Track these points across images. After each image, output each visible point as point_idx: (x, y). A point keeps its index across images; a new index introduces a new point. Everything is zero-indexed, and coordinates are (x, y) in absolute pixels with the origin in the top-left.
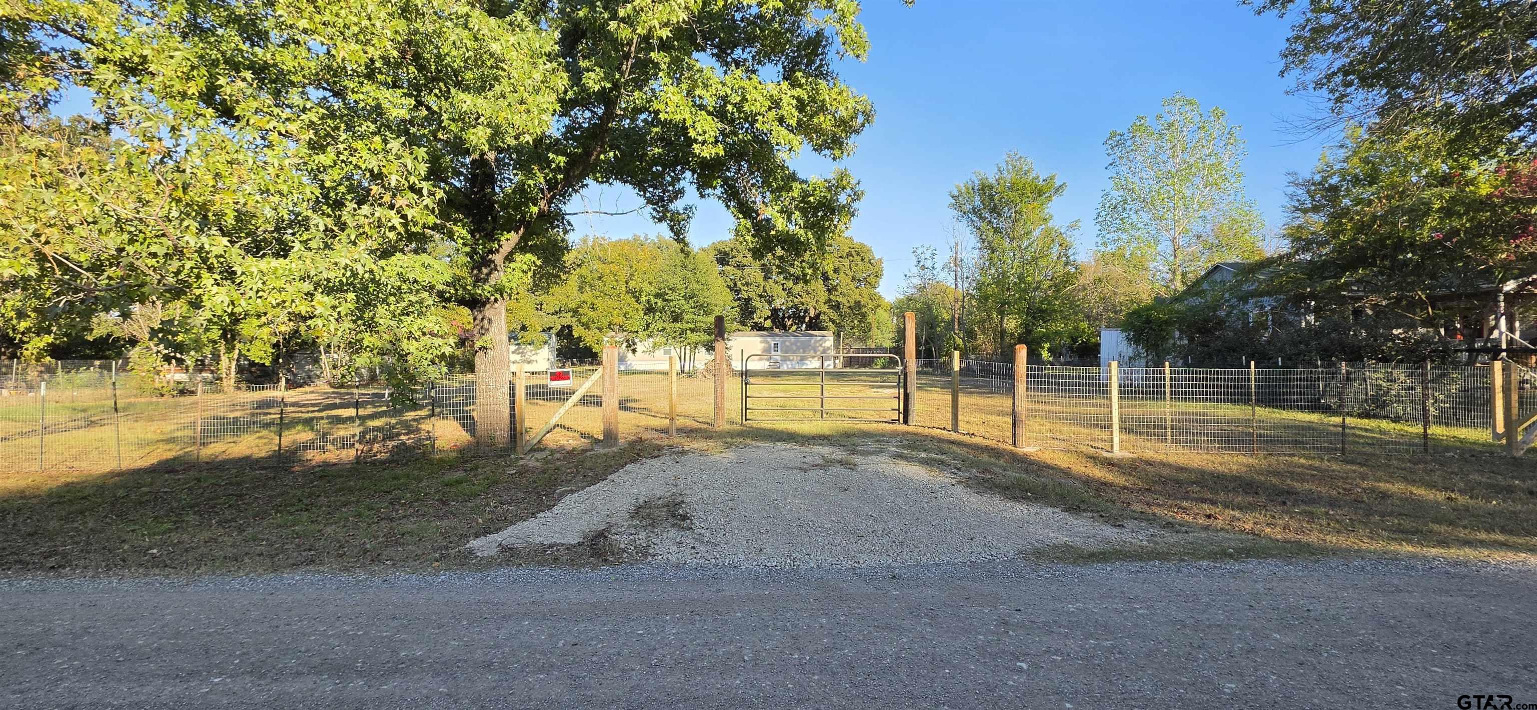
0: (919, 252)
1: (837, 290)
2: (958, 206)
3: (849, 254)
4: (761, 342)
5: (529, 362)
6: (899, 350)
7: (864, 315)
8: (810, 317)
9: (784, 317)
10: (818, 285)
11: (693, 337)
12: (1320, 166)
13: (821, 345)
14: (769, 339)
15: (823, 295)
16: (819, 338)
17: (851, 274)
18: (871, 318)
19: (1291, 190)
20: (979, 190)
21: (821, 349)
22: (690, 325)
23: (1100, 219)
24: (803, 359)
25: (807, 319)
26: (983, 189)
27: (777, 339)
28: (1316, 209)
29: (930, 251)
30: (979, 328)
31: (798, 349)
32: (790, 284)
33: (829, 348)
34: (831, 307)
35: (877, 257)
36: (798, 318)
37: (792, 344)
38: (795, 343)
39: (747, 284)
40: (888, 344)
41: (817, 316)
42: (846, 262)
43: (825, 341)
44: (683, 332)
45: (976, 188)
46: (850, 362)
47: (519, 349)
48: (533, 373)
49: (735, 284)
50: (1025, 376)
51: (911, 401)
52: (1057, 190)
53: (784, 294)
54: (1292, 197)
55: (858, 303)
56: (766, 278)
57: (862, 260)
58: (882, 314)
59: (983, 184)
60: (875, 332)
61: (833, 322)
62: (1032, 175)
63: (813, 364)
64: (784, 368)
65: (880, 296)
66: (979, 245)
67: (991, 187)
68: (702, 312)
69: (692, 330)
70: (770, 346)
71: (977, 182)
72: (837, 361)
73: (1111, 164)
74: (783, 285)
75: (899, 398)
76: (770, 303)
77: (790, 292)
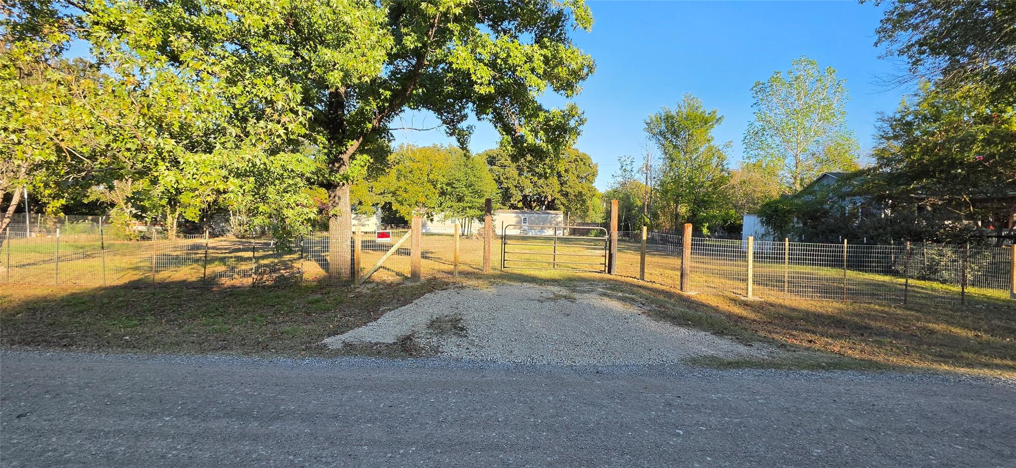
0: (622, 160)
1: (566, 184)
2: (650, 130)
3: (576, 160)
4: (515, 217)
5: (363, 226)
6: (607, 225)
7: (584, 201)
8: (548, 201)
9: (531, 201)
10: (554, 180)
11: (471, 212)
12: (900, 108)
13: (555, 220)
14: (520, 215)
15: (557, 187)
16: (553, 216)
17: (577, 173)
18: (588, 203)
19: (879, 124)
20: (664, 119)
21: (555, 222)
22: (469, 204)
23: (746, 141)
24: (543, 228)
25: (546, 203)
26: (667, 119)
27: (526, 215)
28: (896, 138)
29: (630, 159)
30: (661, 212)
31: (540, 222)
32: (536, 179)
33: (560, 222)
34: (563, 195)
35: (594, 162)
36: (540, 202)
37: (536, 219)
38: (538, 218)
39: (507, 178)
40: (599, 221)
41: (553, 201)
42: (574, 165)
43: (558, 218)
44: (464, 209)
45: (663, 118)
46: (574, 232)
47: (357, 217)
48: (366, 233)
49: (499, 178)
50: (690, 244)
51: (613, 259)
52: (718, 120)
53: (531, 185)
54: (879, 129)
55: (580, 193)
56: (520, 175)
57: (584, 164)
58: (597, 201)
59: (667, 116)
60: (591, 212)
61: (563, 205)
62: (701, 110)
63: (549, 232)
64: (530, 234)
65: (595, 189)
66: (663, 156)
67: (673, 118)
68: (477, 196)
69: (470, 208)
70: (521, 219)
71: (663, 114)
72: (565, 231)
73: (755, 104)
74: (531, 179)
75: (605, 256)
76: (522, 191)
77: (535, 185)
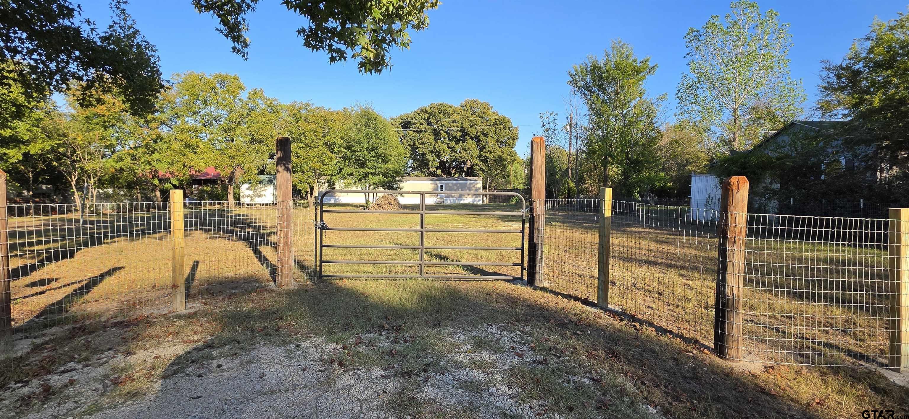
0: (544, 116)
1: (485, 148)
2: (574, 82)
3: (495, 124)
4: (431, 184)
6: (528, 192)
7: (505, 167)
8: (468, 168)
9: (450, 167)
10: (472, 144)
11: (374, 179)
13: (474, 186)
14: (438, 182)
15: (476, 151)
16: (472, 182)
17: (496, 138)
18: (509, 168)
20: (591, 70)
21: (474, 189)
24: (461, 196)
27: (444, 182)
30: (587, 175)
31: (458, 189)
32: (453, 144)
33: (479, 189)
34: (482, 161)
35: (514, 125)
36: (459, 169)
37: (453, 185)
38: (456, 185)
39: (422, 143)
40: (521, 187)
41: (472, 167)
42: (493, 128)
43: (477, 184)
46: (494, 198)
51: (539, 255)
52: (650, 70)
53: (449, 151)
55: (500, 157)
56: (436, 139)
58: (517, 167)
59: (594, 66)
60: (512, 178)
61: (483, 171)
62: (631, 59)
63: (468, 200)
64: (448, 202)
65: (516, 153)
66: (589, 113)
67: (600, 68)
68: (380, 160)
69: (373, 174)
70: (438, 187)
71: (589, 65)
72: (485, 198)
73: (688, 54)
74: (448, 144)
75: (522, 249)
77: (453, 150)
